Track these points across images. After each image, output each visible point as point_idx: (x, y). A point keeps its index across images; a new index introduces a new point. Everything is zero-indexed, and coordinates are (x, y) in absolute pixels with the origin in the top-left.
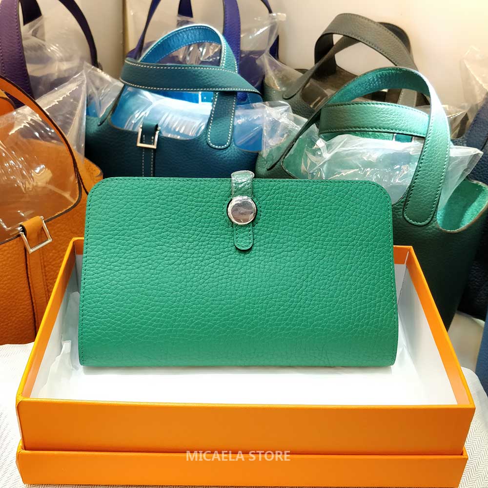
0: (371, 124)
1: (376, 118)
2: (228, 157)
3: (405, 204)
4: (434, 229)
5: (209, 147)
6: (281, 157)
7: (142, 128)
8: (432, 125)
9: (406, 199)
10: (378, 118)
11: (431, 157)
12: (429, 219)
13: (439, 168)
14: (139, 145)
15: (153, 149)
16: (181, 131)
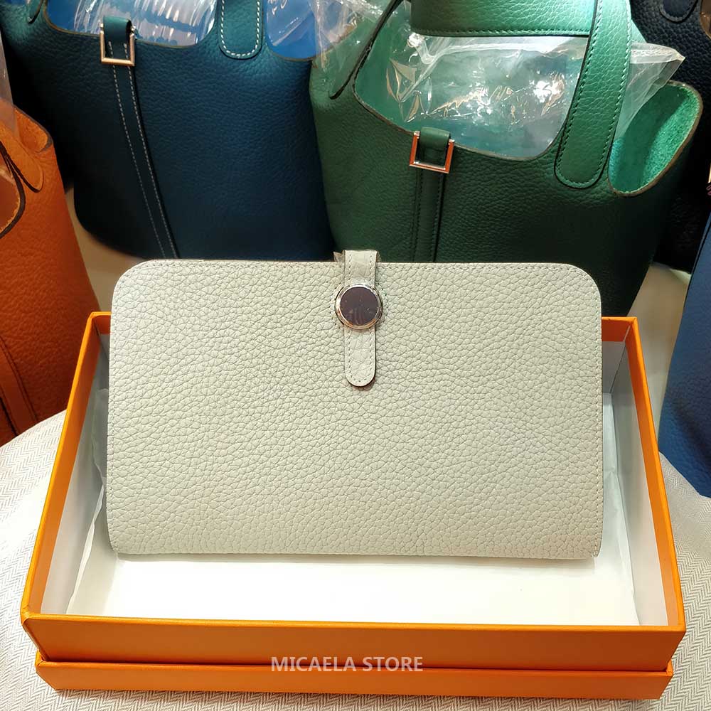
0: (497, 23)
1: (503, 11)
2: (260, 73)
3: (558, 154)
4: (603, 192)
5: (224, 57)
6: (350, 76)
7: (104, 29)
8: (601, 11)
9: (560, 147)
10: (508, 11)
11: (598, 71)
12: (597, 176)
13: (613, 87)
14: (104, 60)
15: (130, 66)
16: (175, 19)
